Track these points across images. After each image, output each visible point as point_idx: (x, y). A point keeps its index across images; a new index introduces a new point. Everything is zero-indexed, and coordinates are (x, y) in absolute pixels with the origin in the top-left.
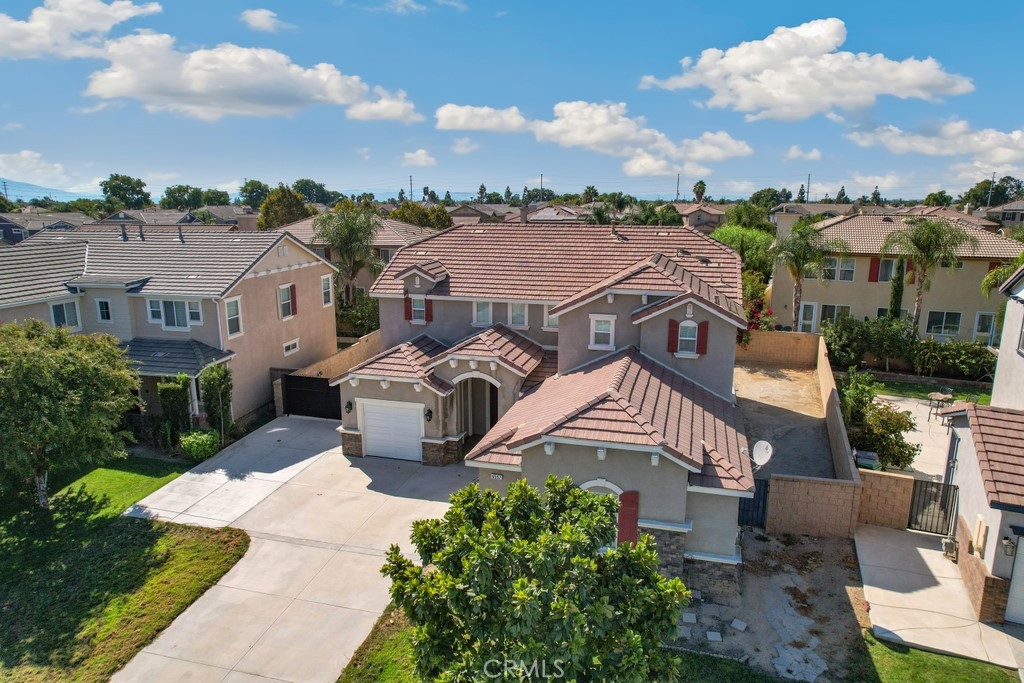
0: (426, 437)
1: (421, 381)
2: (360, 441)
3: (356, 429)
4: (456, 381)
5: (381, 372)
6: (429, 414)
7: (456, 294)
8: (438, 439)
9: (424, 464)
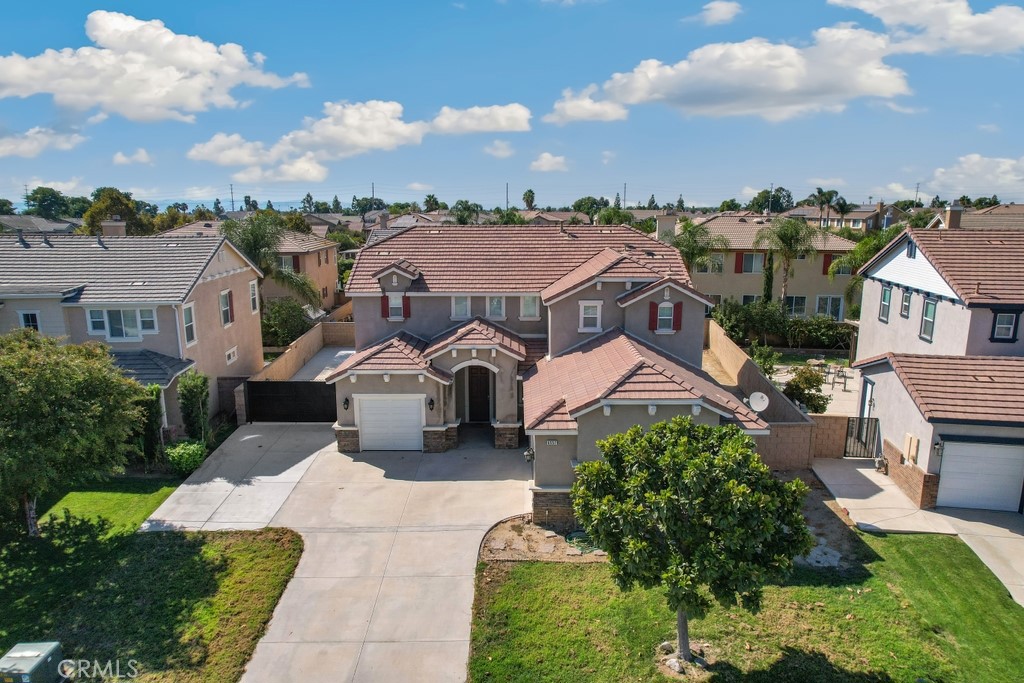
0: (428, 425)
1: (425, 372)
2: (357, 436)
3: (353, 425)
4: (455, 370)
5: (381, 367)
6: (431, 403)
7: (435, 290)
8: (441, 426)
9: (425, 452)
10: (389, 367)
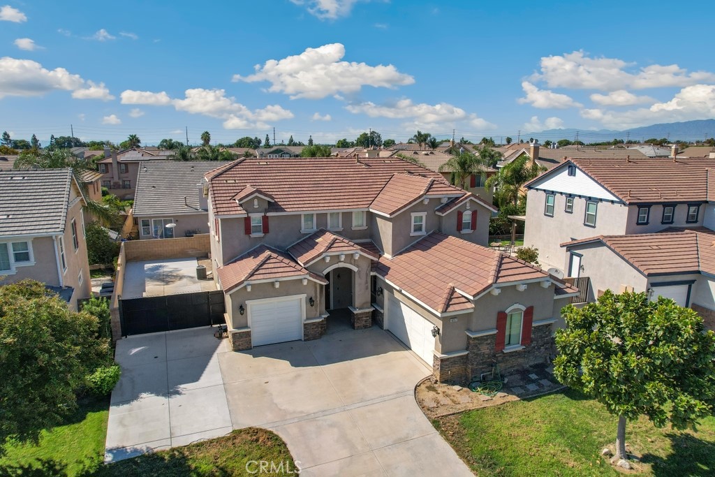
0: (307, 319)
1: (308, 277)
2: (250, 336)
3: (246, 327)
4: (325, 272)
5: (272, 276)
6: (311, 301)
7: (290, 211)
8: (317, 318)
9: (305, 340)
10: (278, 275)
